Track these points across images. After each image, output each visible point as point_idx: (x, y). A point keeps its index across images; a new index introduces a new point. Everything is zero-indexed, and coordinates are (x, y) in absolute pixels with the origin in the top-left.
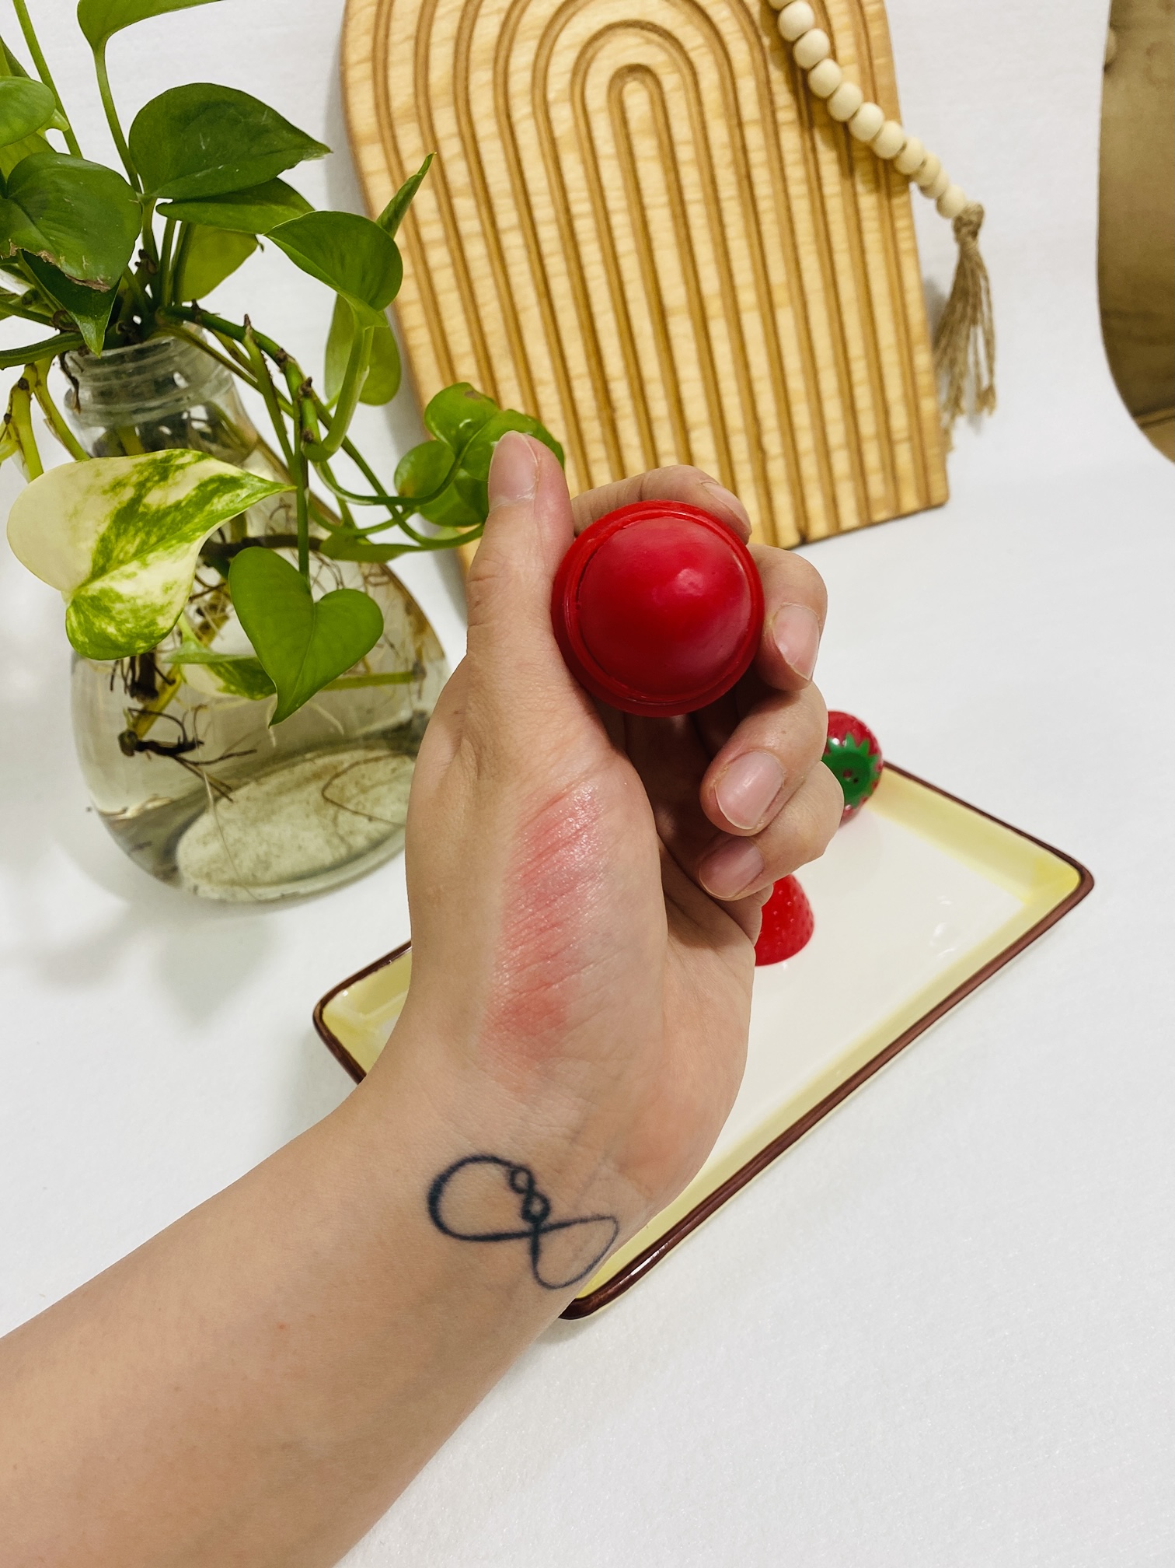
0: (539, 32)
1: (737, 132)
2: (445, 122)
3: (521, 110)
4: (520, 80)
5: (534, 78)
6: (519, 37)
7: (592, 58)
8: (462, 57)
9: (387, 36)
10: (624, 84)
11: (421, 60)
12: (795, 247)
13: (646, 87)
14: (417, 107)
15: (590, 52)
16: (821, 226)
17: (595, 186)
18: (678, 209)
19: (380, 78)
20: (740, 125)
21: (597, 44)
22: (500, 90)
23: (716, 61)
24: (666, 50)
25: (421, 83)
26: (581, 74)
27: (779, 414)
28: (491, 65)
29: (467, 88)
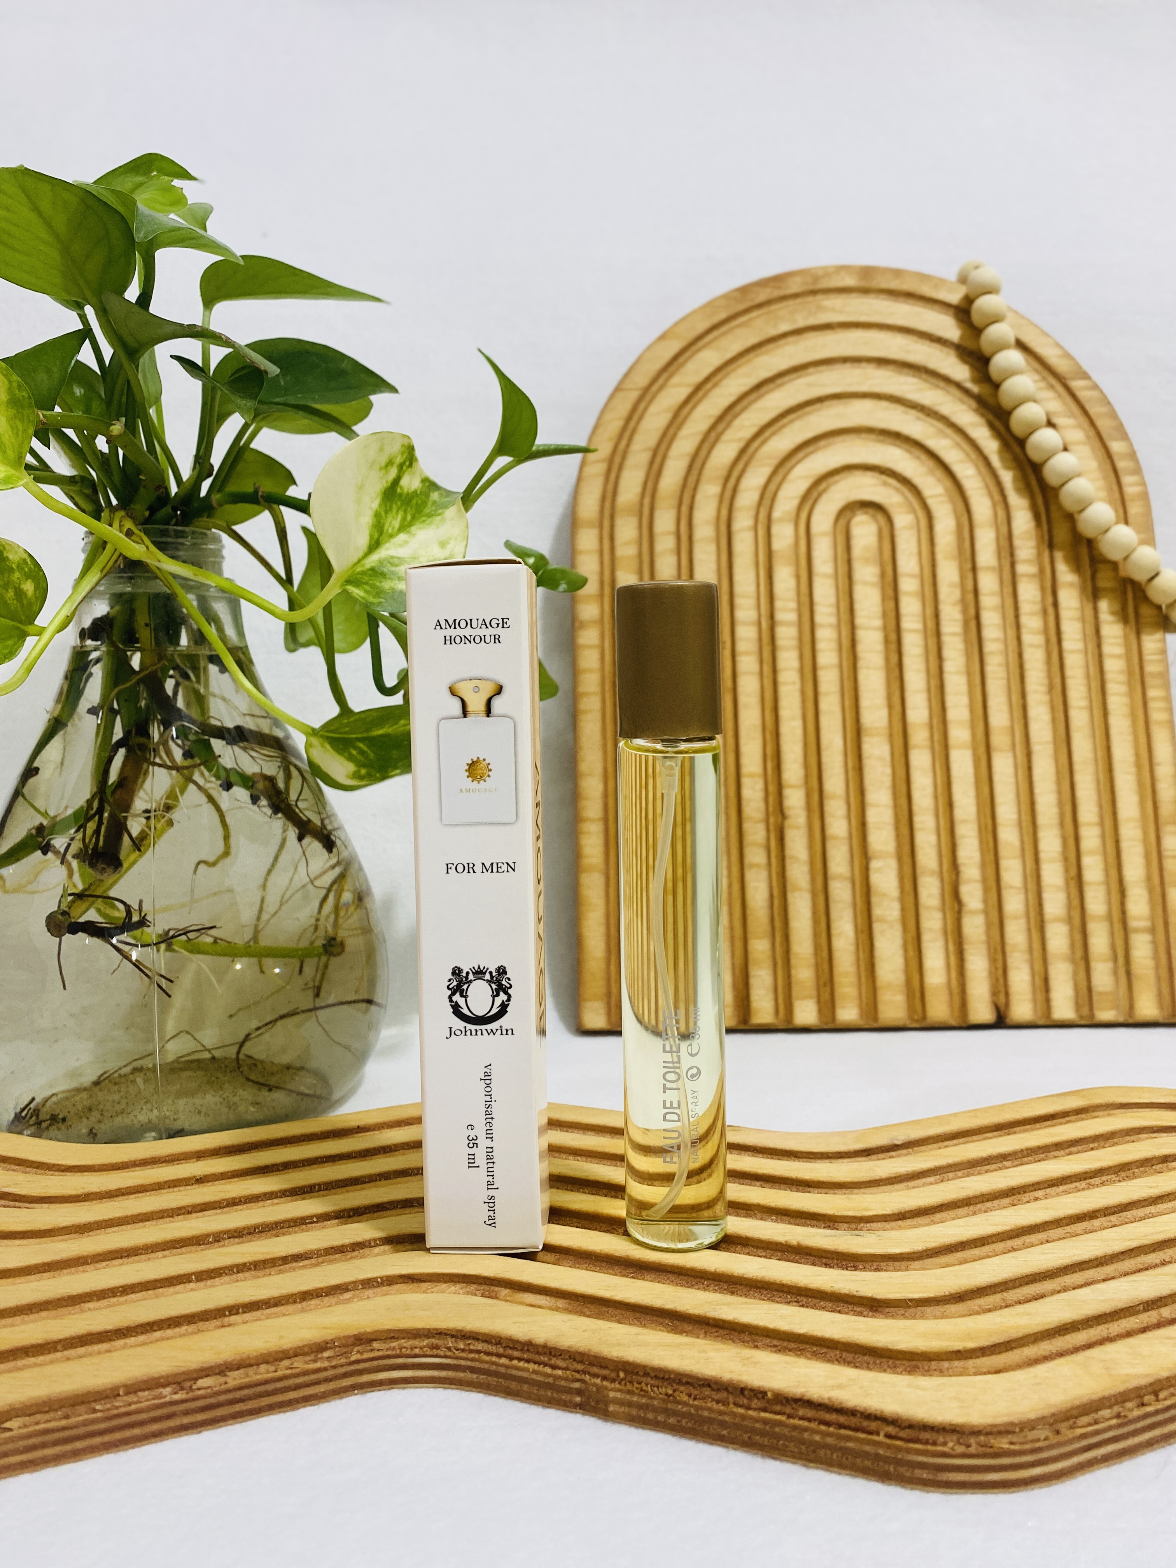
0: (775, 462)
1: (970, 576)
2: (665, 521)
3: (743, 522)
4: (748, 495)
5: (762, 497)
6: (754, 463)
7: (824, 491)
8: (695, 472)
9: (628, 445)
10: (854, 515)
11: (656, 467)
12: (1023, 695)
13: (877, 521)
14: (641, 505)
15: (823, 485)
16: (1057, 681)
17: (805, 599)
18: (893, 637)
19: (613, 476)
20: (974, 569)
21: (831, 480)
22: (726, 503)
23: (955, 511)
24: (903, 494)
25: (650, 485)
26: (810, 502)
27: (983, 866)
28: (721, 481)
29: (693, 497)
